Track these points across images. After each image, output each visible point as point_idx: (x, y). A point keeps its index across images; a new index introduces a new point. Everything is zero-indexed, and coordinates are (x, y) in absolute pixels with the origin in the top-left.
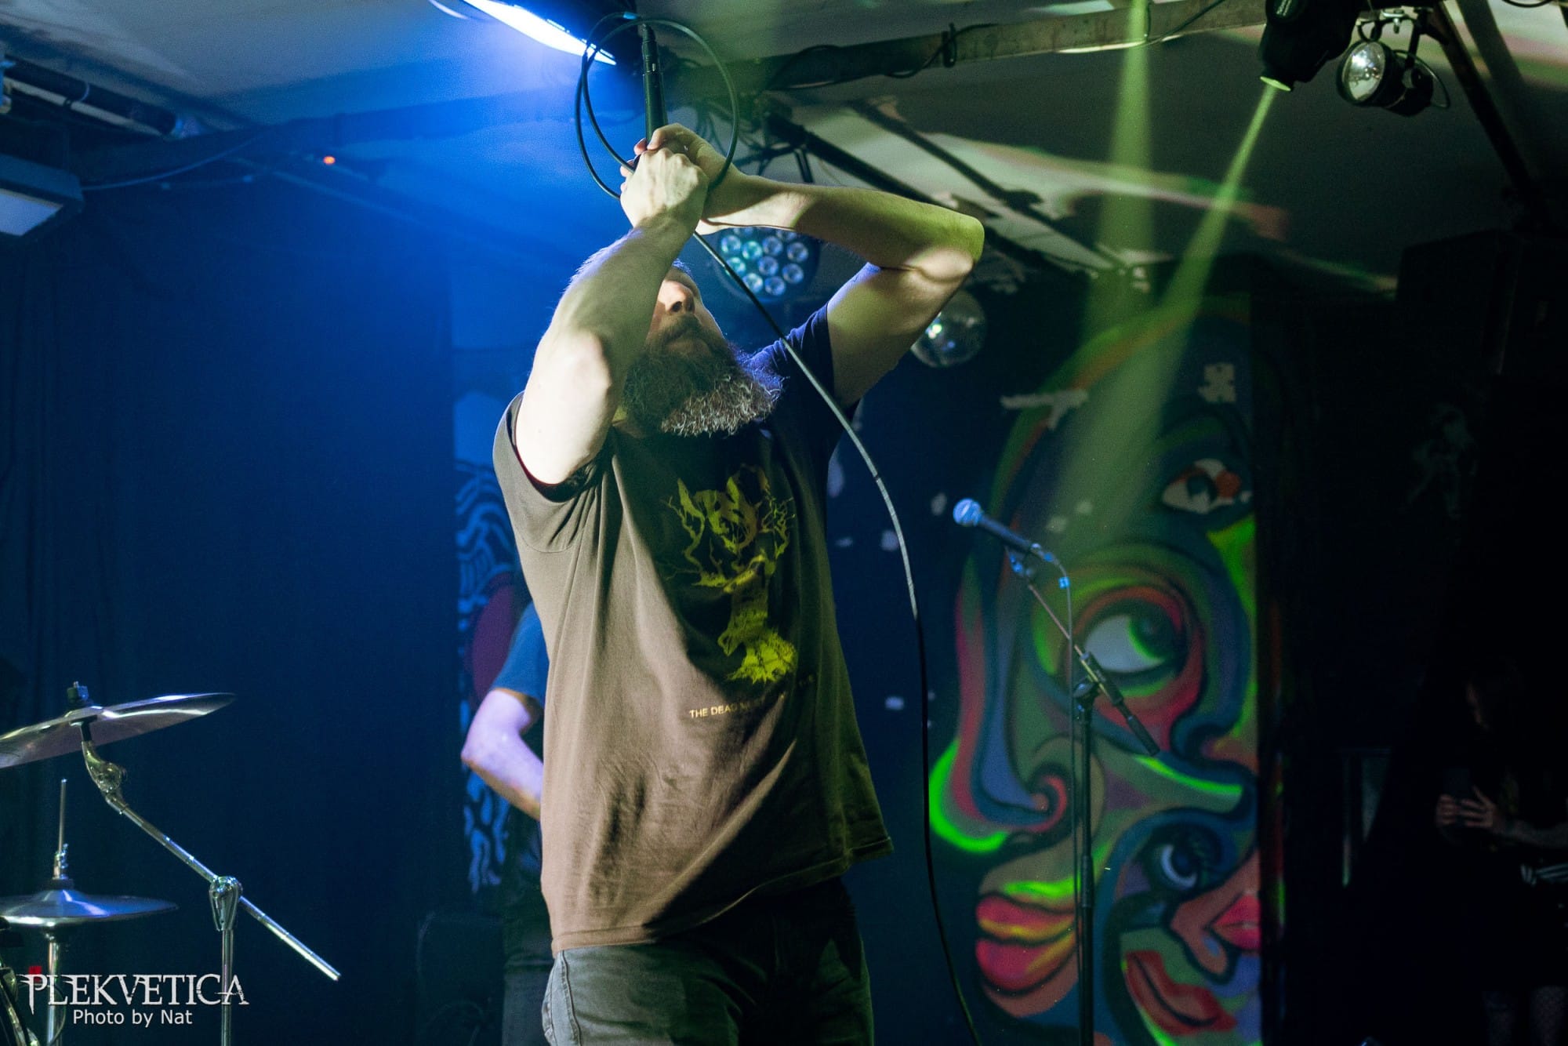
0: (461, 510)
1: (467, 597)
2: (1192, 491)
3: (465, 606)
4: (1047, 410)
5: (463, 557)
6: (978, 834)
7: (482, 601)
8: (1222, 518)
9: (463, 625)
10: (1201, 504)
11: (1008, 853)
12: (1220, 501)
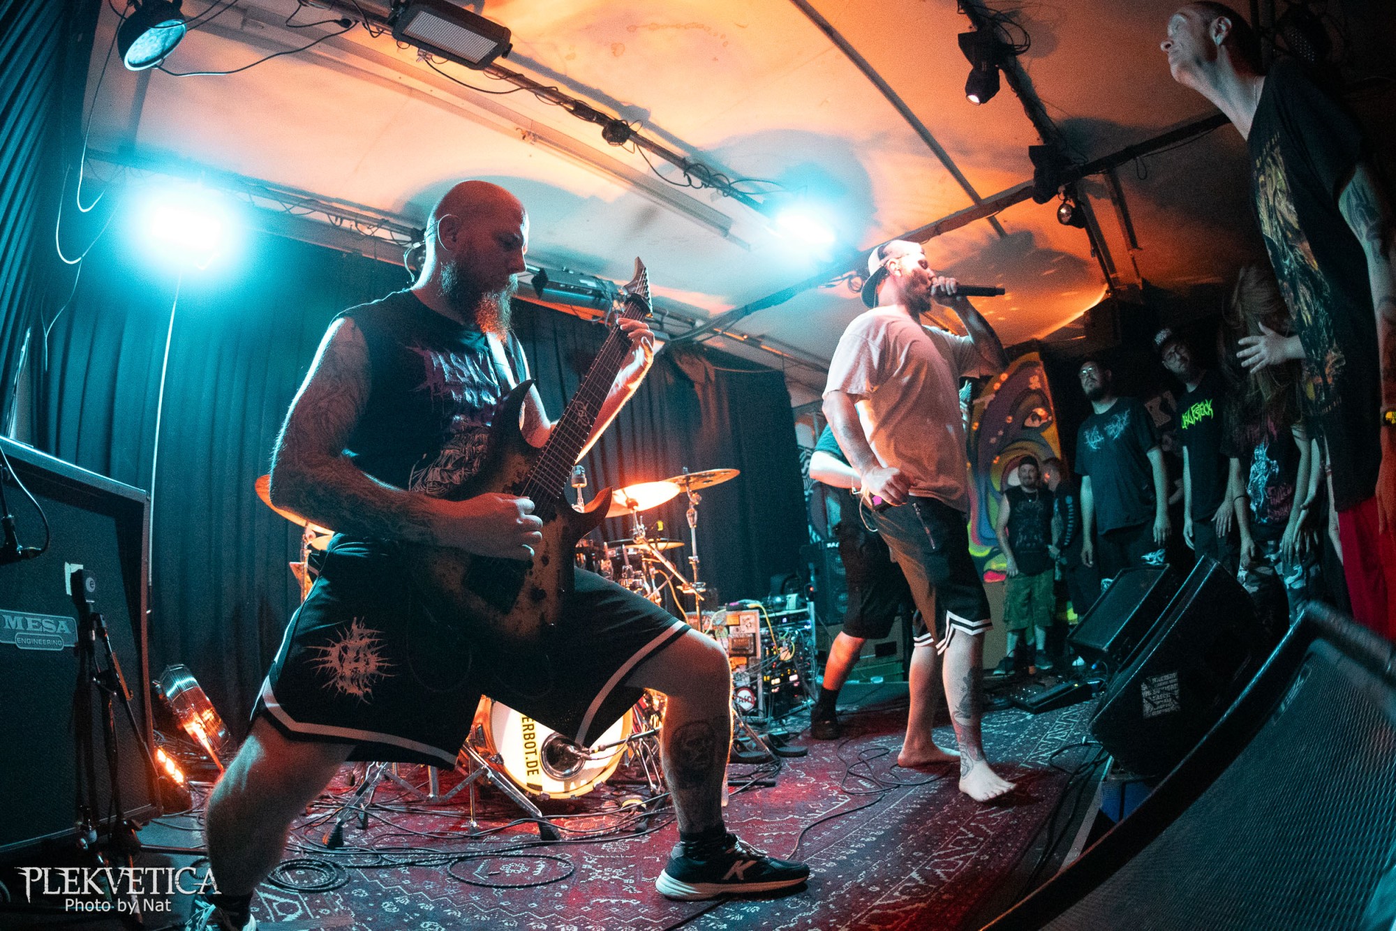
0: (801, 461)
1: (807, 490)
2: (1033, 420)
3: (806, 493)
4: (983, 403)
5: (805, 477)
6: (982, 551)
7: (812, 492)
8: (1044, 427)
9: (807, 499)
10: (1037, 424)
11: (991, 556)
12: (1043, 421)
